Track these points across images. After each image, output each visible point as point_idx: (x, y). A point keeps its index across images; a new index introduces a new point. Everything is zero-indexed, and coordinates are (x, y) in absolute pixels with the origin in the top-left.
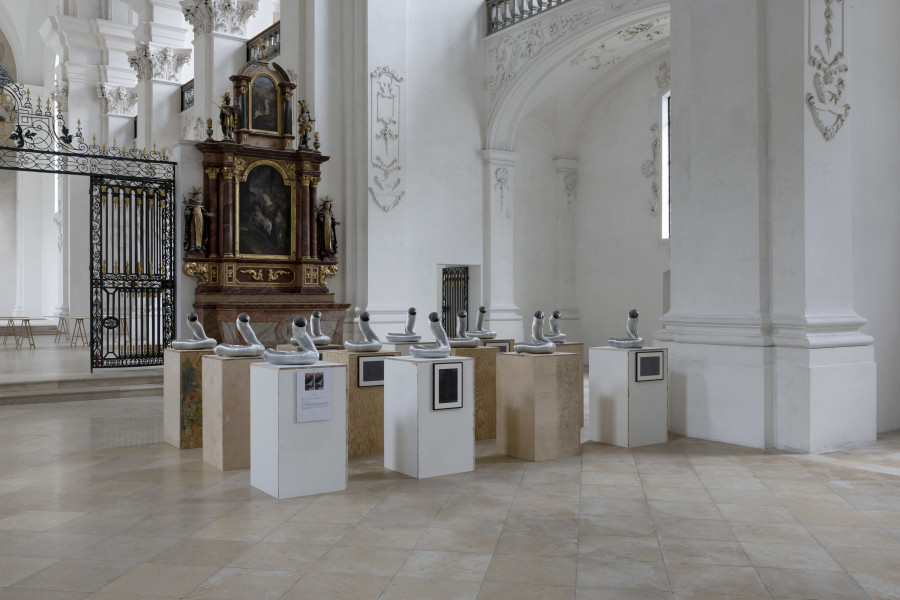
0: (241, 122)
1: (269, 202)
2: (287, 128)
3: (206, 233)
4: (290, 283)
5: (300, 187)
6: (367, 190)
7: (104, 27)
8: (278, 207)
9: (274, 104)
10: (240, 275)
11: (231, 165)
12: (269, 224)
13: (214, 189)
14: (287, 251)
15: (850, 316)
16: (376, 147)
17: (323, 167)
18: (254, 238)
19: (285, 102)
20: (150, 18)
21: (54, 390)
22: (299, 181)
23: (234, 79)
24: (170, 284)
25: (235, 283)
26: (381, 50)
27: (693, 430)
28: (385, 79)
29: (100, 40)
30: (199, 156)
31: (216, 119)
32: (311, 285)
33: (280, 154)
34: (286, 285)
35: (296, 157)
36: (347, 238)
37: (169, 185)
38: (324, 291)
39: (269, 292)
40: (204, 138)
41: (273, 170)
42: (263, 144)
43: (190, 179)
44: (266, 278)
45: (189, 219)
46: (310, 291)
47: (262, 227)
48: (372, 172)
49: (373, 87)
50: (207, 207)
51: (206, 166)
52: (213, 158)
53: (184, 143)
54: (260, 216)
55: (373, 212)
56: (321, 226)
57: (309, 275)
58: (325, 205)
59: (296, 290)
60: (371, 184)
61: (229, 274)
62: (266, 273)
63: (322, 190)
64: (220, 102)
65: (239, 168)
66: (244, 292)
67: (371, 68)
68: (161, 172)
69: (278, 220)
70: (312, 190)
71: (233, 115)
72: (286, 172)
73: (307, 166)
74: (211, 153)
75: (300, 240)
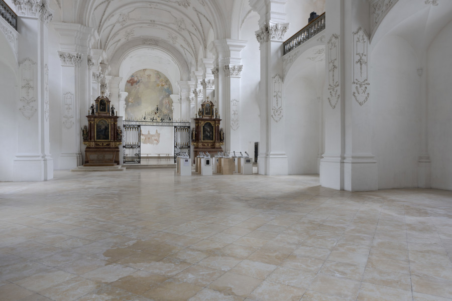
0: (203, 114)
1: (209, 130)
2: (213, 114)
3: (196, 136)
4: (213, 147)
5: (215, 126)
6: (230, 126)
7: (189, 83)
8: (211, 130)
9: (210, 109)
10: (202, 145)
11: (201, 123)
12: (209, 134)
13: (197, 127)
14: (213, 140)
15: (284, 153)
16: (232, 117)
17: (221, 122)
18: (206, 137)
19: (212, 109)
20: (206, 72)
21: (167, 166)
22: (215, 125)
23: (202, 105)
24: (189, 147)
25: (201, 146)
26: (233, 96)
27: (259, 173)
28: (235, 102)
29: (189, 86)
30: (195, 121)
31: (198, 114)
32: (218, 147)
33: (211, 120)
34: (212, 147)
35: (214, 120)
36: (226, 137)
37: (189, 127)
38: (221, 148)
39: (209, 148)
40: (195, 117)
41: (210, 123)
42: (208, 118)
43: (193, 126)
44: (208, 145)
45: (192, 134)
46: (217, 148)
47: (208, 135)
48: (231, 122)
49: (232, 104)
50: (196, 132)
51: (196, 123)
52: (197, 122)
53: (191, 119)
54: (207, 133)
55: (232, 131)
56: (220, 134)
57: (217, 145)
58: (221, 130)
59: (214, 148)
60: (231, 124)
61: (200, 145)
62: (208, 144)
63: (221, 126)
64: (198, 110)
65: (202, 123)
66: (203, 148)
67: (231, 99)
68: (187, 125)
69: (211, 133)
70: (218, 127)
71: (201, 112)
72: (212, 123)
73: (217, 122)
74: (197, 121)
75: (215, 137)
